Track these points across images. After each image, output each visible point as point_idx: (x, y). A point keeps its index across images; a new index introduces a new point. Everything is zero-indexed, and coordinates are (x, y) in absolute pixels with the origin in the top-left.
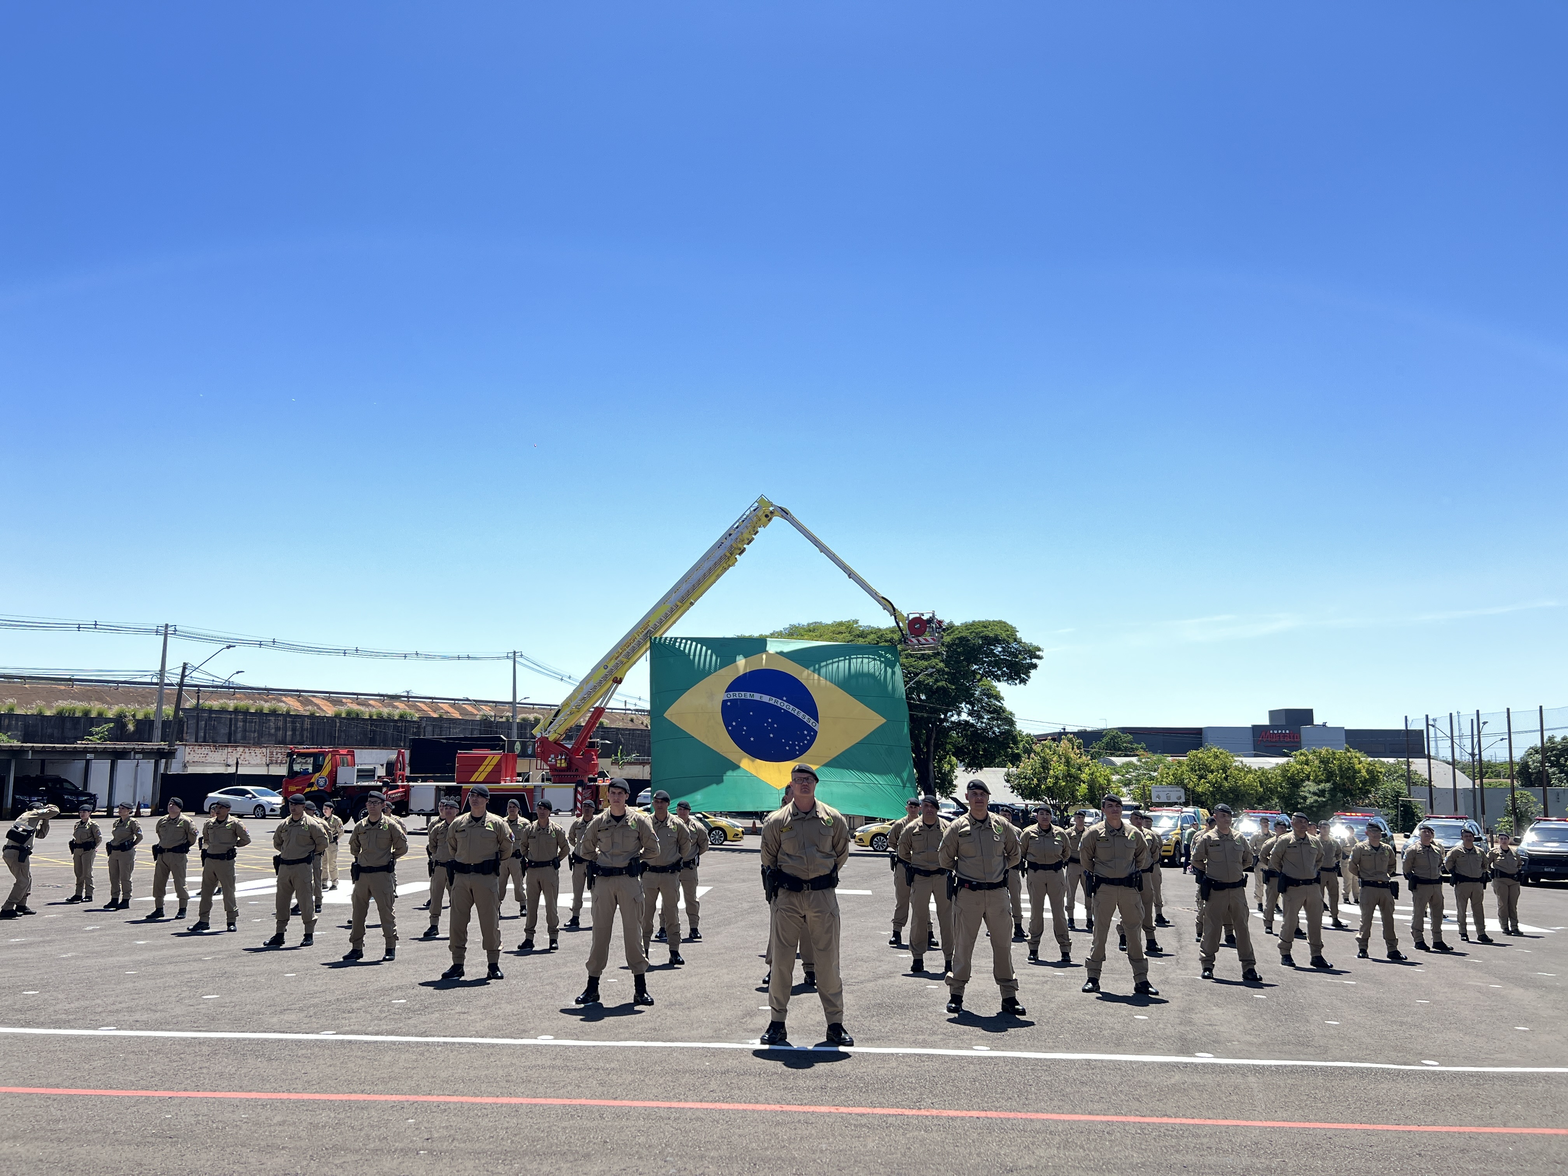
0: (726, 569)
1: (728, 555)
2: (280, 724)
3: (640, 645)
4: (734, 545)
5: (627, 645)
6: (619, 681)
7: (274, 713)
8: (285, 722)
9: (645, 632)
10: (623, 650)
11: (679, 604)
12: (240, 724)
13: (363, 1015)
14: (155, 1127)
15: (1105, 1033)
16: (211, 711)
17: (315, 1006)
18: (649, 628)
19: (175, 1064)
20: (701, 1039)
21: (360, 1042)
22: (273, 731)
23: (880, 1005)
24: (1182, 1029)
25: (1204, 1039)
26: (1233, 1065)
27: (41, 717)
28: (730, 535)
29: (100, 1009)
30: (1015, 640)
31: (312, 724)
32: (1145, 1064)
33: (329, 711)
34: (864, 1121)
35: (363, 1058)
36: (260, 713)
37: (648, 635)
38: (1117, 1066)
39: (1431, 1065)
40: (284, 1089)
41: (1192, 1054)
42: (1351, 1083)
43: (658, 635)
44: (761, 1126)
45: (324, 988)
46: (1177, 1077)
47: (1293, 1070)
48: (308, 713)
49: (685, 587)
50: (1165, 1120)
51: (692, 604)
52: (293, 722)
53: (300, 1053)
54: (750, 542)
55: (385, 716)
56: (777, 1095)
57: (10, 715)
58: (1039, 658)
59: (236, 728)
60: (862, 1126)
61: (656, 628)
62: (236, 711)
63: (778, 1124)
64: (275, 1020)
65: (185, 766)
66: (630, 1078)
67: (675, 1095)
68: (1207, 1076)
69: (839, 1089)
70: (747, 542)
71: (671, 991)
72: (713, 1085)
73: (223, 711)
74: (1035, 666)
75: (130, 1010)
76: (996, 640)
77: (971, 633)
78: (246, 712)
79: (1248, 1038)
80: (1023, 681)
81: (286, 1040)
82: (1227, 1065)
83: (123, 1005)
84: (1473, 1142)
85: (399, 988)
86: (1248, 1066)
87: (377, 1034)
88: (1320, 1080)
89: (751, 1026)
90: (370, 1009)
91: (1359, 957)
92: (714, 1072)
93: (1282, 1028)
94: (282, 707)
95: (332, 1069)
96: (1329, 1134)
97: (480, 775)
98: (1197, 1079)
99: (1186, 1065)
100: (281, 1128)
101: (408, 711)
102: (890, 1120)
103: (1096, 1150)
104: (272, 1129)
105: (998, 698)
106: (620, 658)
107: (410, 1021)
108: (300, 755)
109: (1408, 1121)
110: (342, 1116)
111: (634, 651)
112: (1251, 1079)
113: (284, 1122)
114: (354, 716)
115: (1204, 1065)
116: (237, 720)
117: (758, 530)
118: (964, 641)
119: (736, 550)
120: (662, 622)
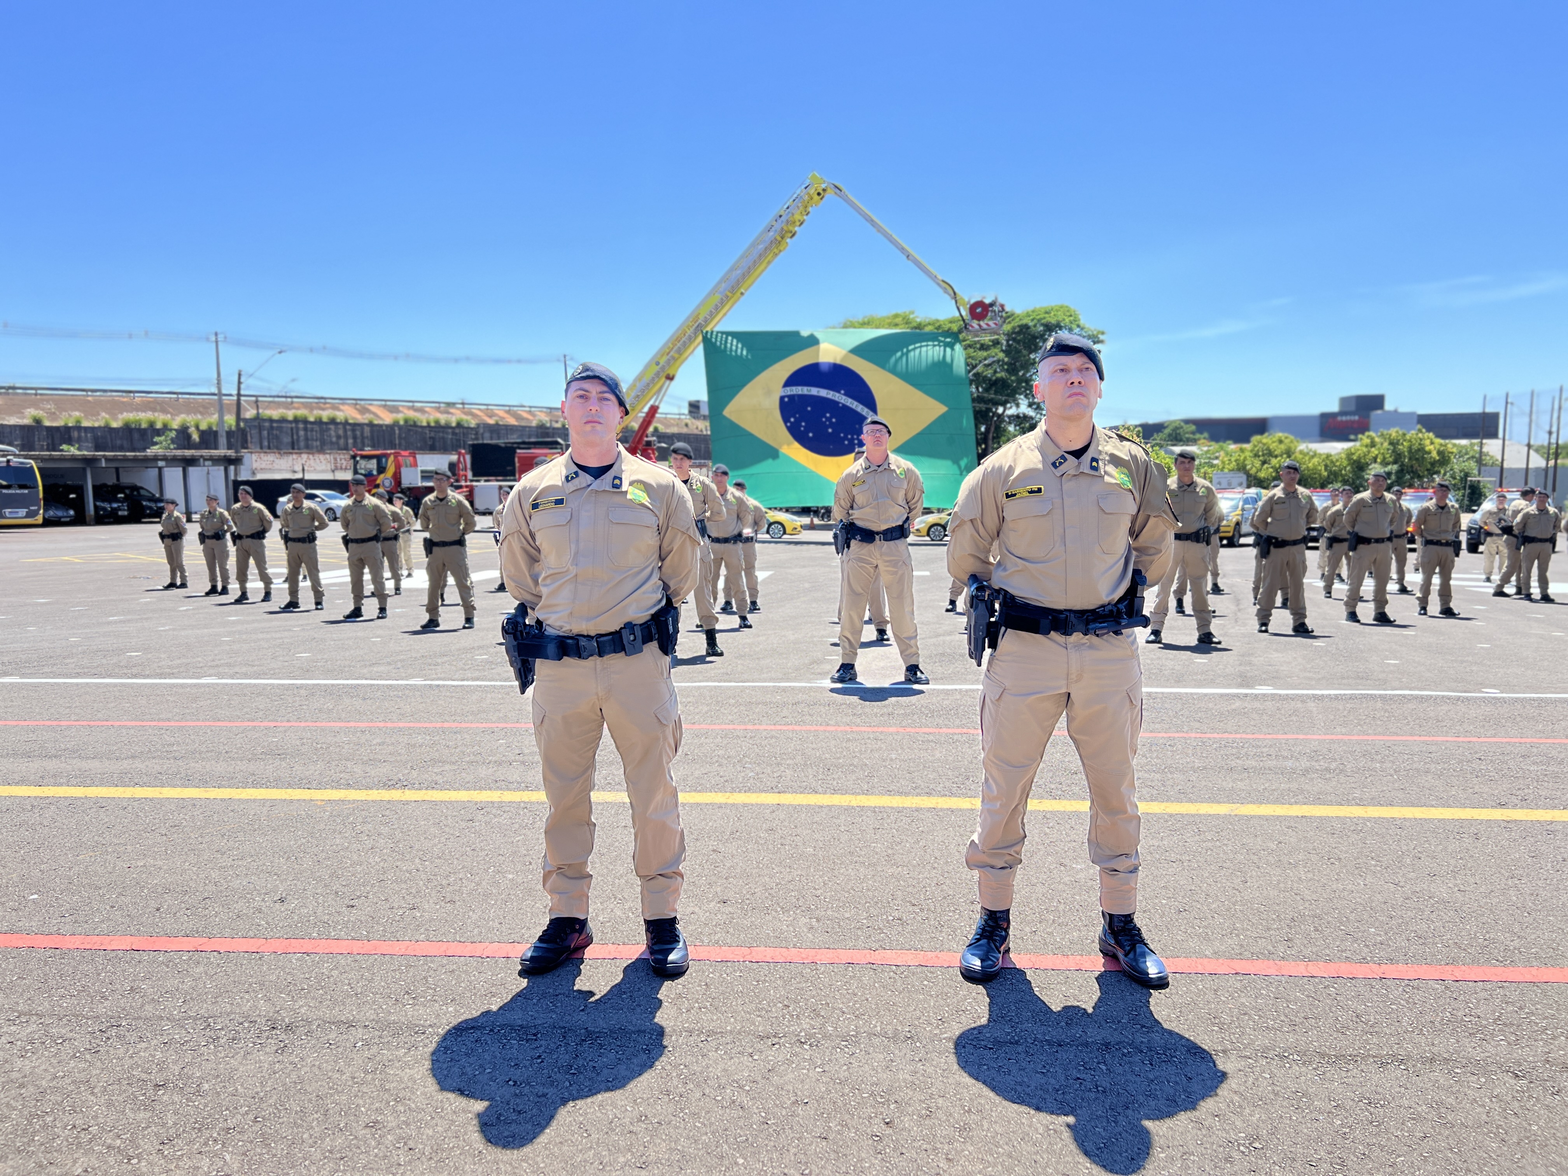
0: (776, 255)
1: (779, 238)
2: (341, 432)
3: (691, 340)
4: (785, 228)
5: (678, 339)
6: (670, 378)
7: (333, 421)
8: (345, 431)
9: (697, 323)
10: (674, 345)
11: (730, 294)
12: (302, 433)
13: (448, 667)
14: (263, 747)
15: (1166, 672)
16: (271, 420)
17: (403, 660)
18: (700, 321)
19: (276, 703)
20: (772, 680)
21: (448, 686)
22: (334, 439)
23: (943, 655)
24: (1242, 668)
25: (1264, 676)
26: (1293, 695)
28: (781, 216)
29: (201, 665)
30: (1078, 326)
31: (372, 432)
32: (1206, 695)
33: (387, 418)
34: (931, 738)
35: (452, 697)
36: (319, 422)
37: (699, 328)
38: (1178, 697)
39: (1492, 693)
40: (381, 719)
41: (1252, 687)
42: (1411, 706)
43: (709, 329)
44: (833, 742)
45: (408, 648)
46: (1237, 704)
47: (1352, 697)
48: (366, 421)
49: (735, 276)
50: (1226, 735)
51: (742, 294)
52: (353, 431)
53: (392, 694)
54: (802, 223)
55: (443, 422)
56: (847, 719)
57: (79, 428)
59: (298, 437)
60: (929, 741)
61: (707, 321)
62: (296, 420)
63: (849, 740)
64: (365, 671)
65: (254, 473)
66: (706, 709)
67: (749, 721)
68: (1267, 703)
69: (906, 715)
70: (798, 223)
71: (740, 646)
72: (785, 712)
73: (283, 420)
75: (229, 665)
77: (1032, 320)
78: (305, 421)
79: (1308, 674)
81: (378, 685)
82: (1287, 695)
83: (222, 662)
84: (1535, 750)
85: (479, 647)
86: (1307, 695)
87: (463, 680)
88: (1379, 705)
89: (819, 671)
90: (454, 663)
91: (1421, 614)
92: (785, 704)
93: (1341, 667)
94: (340, 416)
95: (424, 705)
96: (1387, 744)
98: (1257, 705)
99: (1246, 695)
100: (381, 747)
101: (464, 417)
102: (955, 737)
103: (1157, 757)
104: (373, 748)
106: (672, 353)
107: (493, 671)
108: (363, 457)
109: (1468, 734)
110: (437, 738)
111: (685, 346)
112: (1311, 705)
113: (383, 743)
114: (412, 423)
115: (1264, 695)
116: (298, 429)
117: (810, 209)
118: (1024, 328)
119: (787, 233)
120: (712, 315)
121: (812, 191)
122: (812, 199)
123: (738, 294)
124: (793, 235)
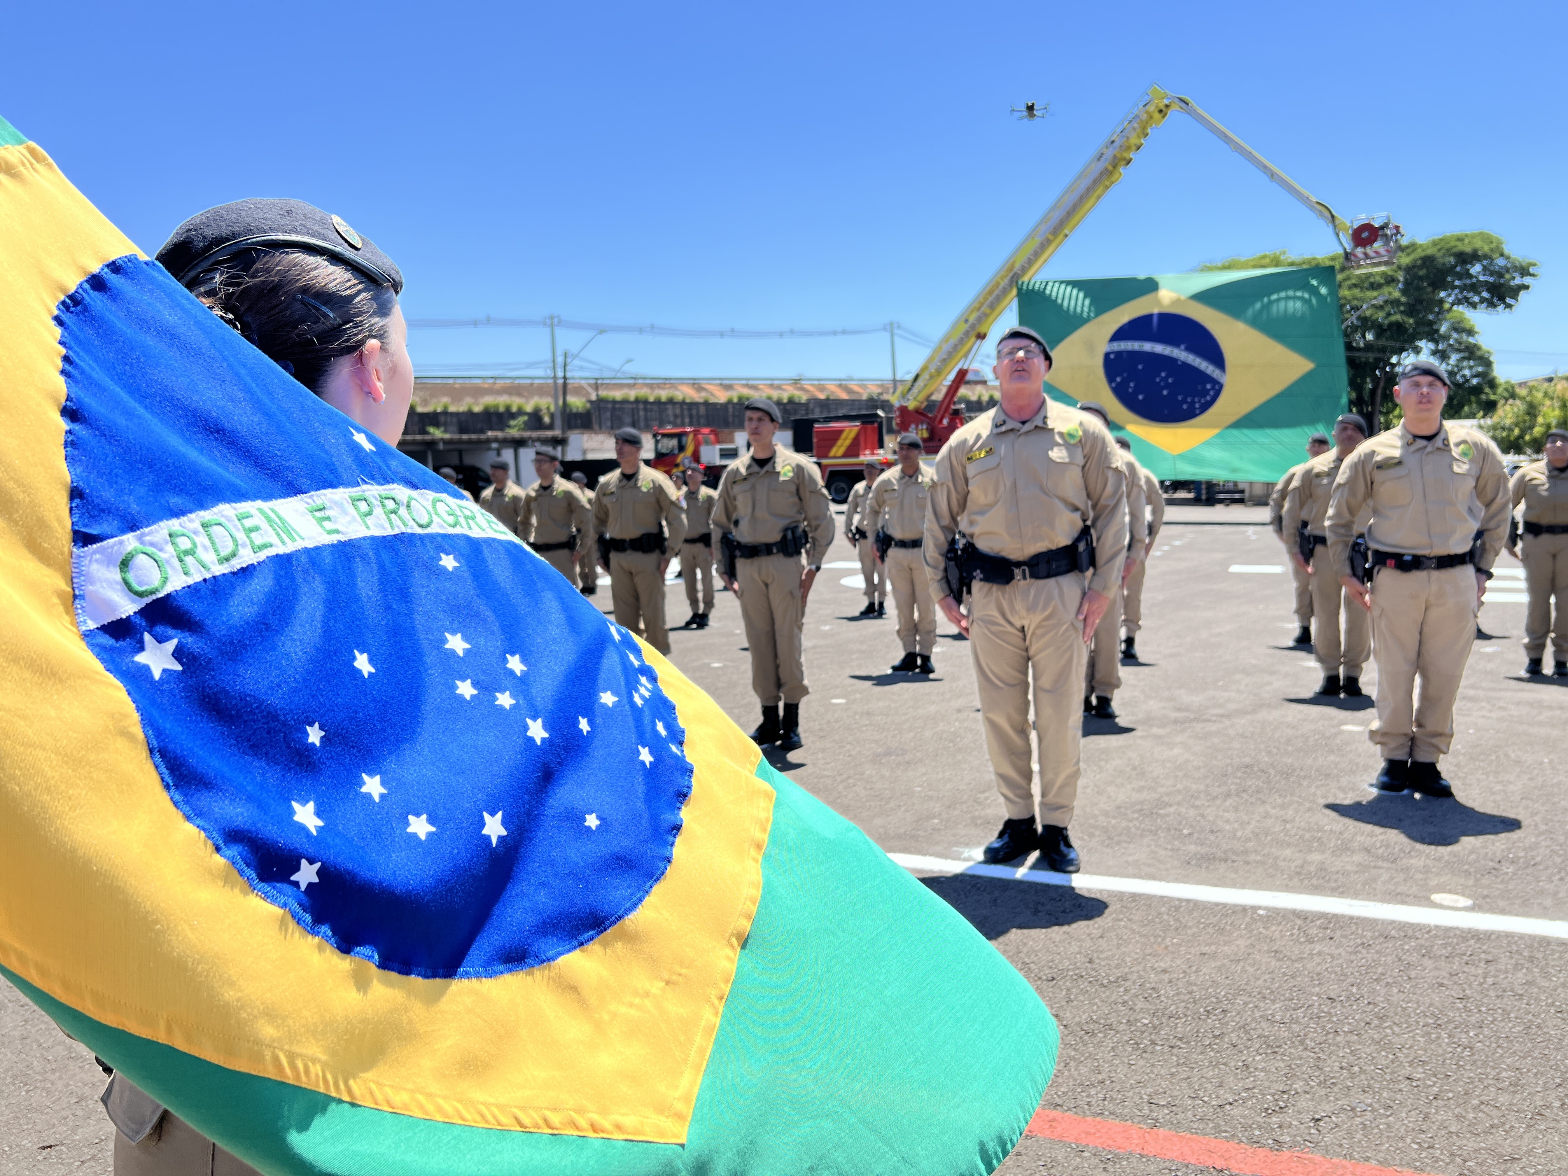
0: (1107, 187)
1: (1110, 168)
2: (678, 411)
3: (1005, 292)
4: (1118, 155)
5: (990, 293)
6: (982, 337)
7: (671, 401)
9: (1011, 275)
10: (986, 299)
11: (1051, 237)
18: (1015, 270)
27: (470, 414)
28: (1113, 142)
30: (1502, 255)
37: (1015, 280)
43: (1026, 279)
48: (701, 401)
49: (1057, 216)
51: (1066, 236)
52: (690, 410)
54: (1138, 148)
57: (445, 413)
58: (1533, 275)
59: (639, 417)
61: (1024, 270)
62: (637, 401)
65: (584, 452)
70: (1134, 148)
73: (625, 401)
74: (1527, 287)
76: (1474, 257)
77: (1439, 250)
78: (646, 402)
80: (1509, 306)
94: (679, 396)
97: (839, 449)
101: (796, 393)
105: (1470, 332)
106: (983, 309)
108: (665, 435)
111: (998, 299)
116: (638, 410)
117: (1149, 131)
118: (1428, 261)
119: (1120, 161)
120: (1030, 262)
121: (1151, 108)
122: (1151, 117)
123: (1061, 237)
124: (1129, 162)
